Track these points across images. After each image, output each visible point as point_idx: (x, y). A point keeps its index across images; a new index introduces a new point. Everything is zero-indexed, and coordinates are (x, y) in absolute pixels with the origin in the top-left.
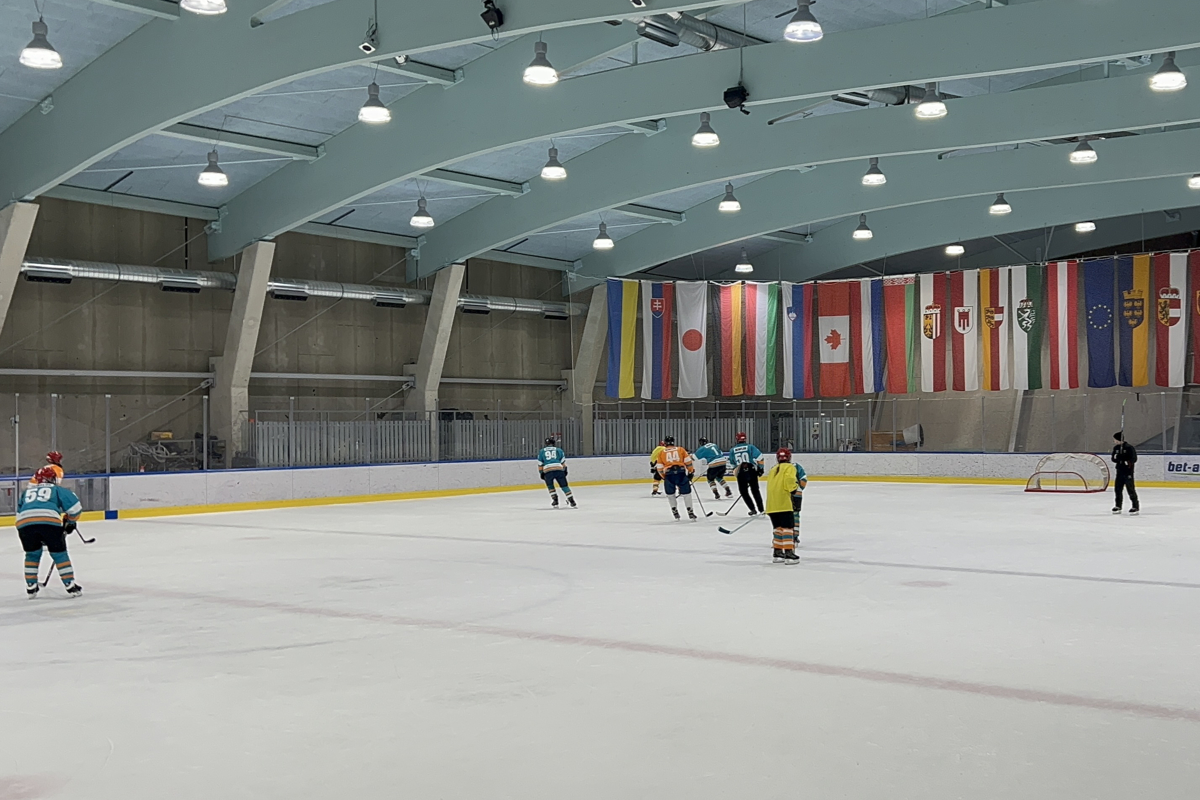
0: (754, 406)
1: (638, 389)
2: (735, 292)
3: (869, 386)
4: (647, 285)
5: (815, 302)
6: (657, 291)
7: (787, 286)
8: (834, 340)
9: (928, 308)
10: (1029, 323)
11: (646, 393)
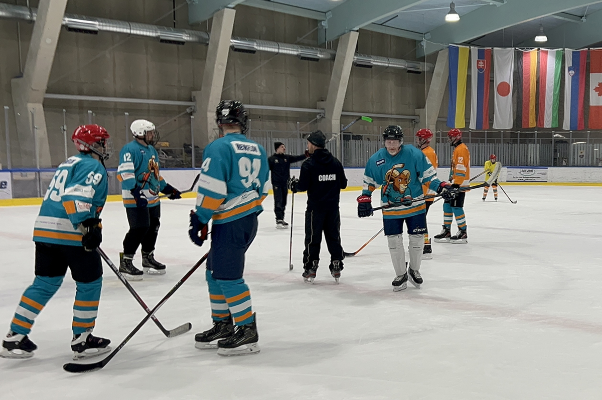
1: (467, 123)
2: (532, 56)
4: (475, 50)
5: (588, 64)
6: (481, 55)
7: (569, 52)
11: (473, 126)
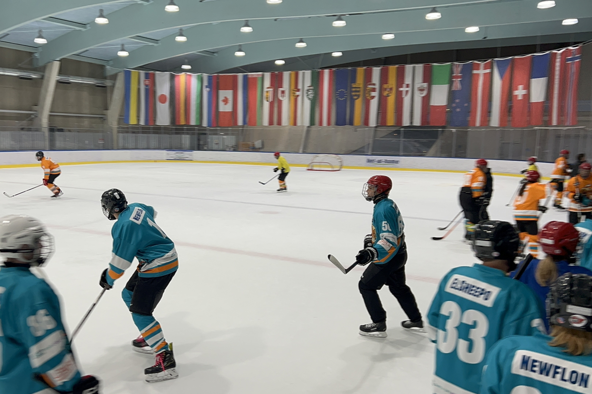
0: (189, 130)
1: (138, 120)
2: (182, 78)
3: (240, 122)
4: (142, 73)
5: (218, 83)
6: (147, 76)
7: (205, 76)
8: (226, 101)
9: (268, 88)
10: (311, 96)
11: (142, 123)
